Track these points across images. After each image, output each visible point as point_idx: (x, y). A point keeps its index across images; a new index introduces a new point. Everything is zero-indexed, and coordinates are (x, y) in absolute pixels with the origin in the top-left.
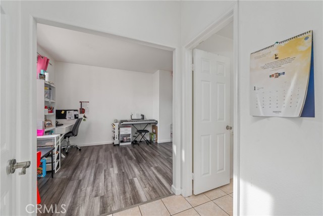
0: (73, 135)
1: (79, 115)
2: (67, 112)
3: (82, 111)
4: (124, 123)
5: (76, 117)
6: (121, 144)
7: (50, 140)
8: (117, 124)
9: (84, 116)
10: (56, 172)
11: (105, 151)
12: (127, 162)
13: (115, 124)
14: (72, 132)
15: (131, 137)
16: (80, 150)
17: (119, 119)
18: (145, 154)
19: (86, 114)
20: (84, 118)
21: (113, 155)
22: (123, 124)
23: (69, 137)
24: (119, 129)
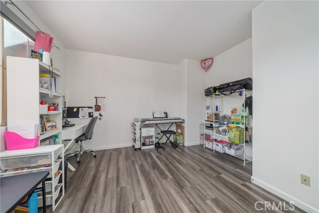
0: (87, 139)
1: (94, 112)
2: (80, 109)
3: (98, 108)
4: (147, 122)
5: (90, 115)
6: (143, 148)
7: (46, 156)
8: (138, 124)
9: (100, 115)
10: (54, 208)
11: (126, 160)
12: (161, 184)
13: (136, 123)
14: (86, 135)
15: (154, 139)
16: (95, 156)
17: (141, 117)
18: (180, 167)
19: (102, 112)
20: (99, 117)
21: (137, 166)
22: (145, 124)
23: (81, 141)
24: (140, 129)
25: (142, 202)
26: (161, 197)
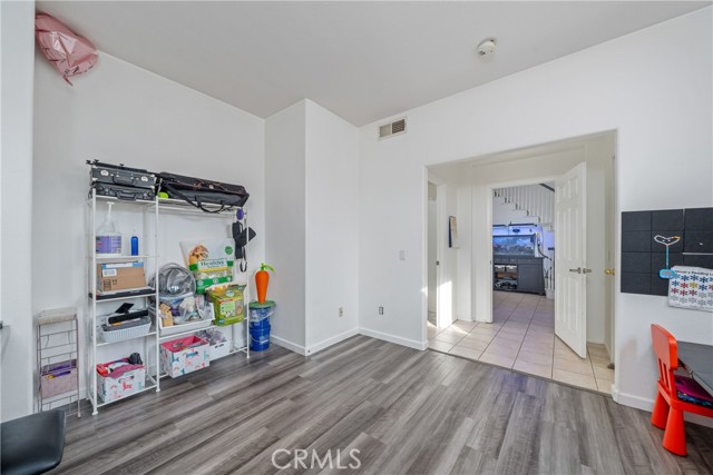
25: (475, 445)
26: (434, 427)
